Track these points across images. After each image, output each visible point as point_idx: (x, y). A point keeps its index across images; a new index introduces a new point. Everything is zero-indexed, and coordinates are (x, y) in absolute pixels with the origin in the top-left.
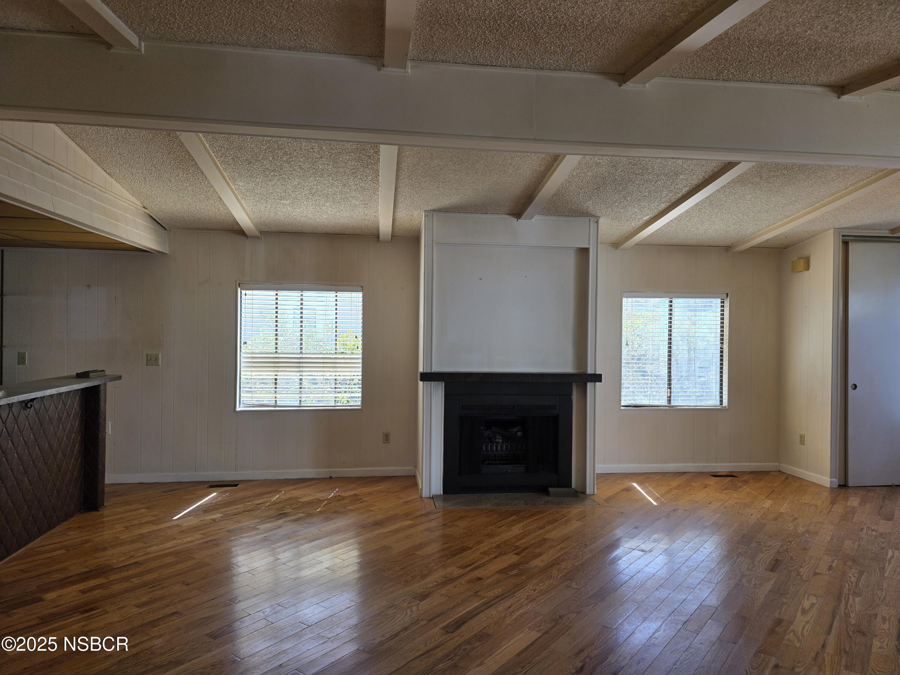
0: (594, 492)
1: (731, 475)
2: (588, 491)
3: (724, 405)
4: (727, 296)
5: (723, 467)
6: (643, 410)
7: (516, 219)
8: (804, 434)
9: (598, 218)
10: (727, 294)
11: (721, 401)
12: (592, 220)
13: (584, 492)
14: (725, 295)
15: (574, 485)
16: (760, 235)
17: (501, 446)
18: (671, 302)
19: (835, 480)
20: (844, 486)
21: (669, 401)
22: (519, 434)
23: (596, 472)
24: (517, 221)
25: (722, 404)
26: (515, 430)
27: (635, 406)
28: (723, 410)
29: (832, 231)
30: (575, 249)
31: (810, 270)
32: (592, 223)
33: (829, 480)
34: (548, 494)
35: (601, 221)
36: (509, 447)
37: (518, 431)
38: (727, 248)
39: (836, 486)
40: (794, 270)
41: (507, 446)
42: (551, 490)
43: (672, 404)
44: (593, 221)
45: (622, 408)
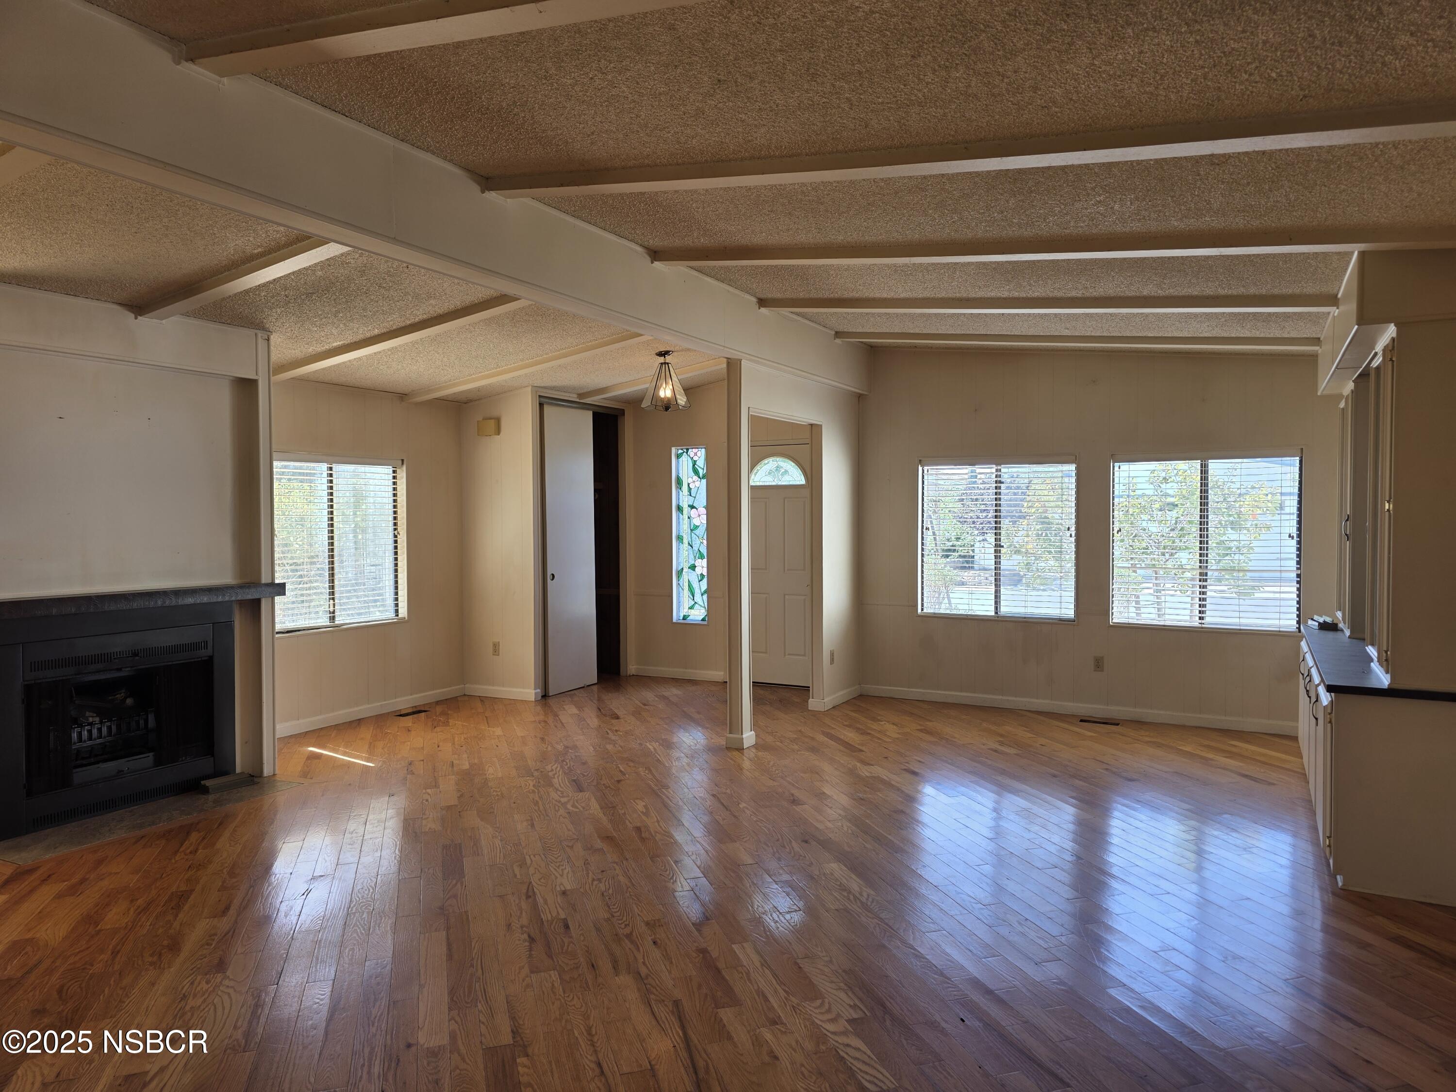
0: (274, 770)
1: (416, 712)
2: (267, 771)
3: (400, 616)
4: (403, 464)
5: (404, 702)
6: (301, 635)
7: (133, 316)
8: (498, 641)
9: (269, 333)
10: (403, 460)
11: (397, 611)
12: (260, 335)
13: (260, 775)
14: (400, 462)
15: (238, 770)
16: (455, 385)
17: (100, 730)
18: (331, 469)
19: (539, 690)
20: (545, 696)
21: (333, 619)
22: (129, 701)
23: (277, 736)
24: (136, 318)
25: (397, 616)
26: (120, 696)
27: (288, 632)
28: (402, 622)
29: (529, 389)
30: (231, 378)
31: (501, 434)
32: (260, 340)
33: (534, 692)
34: (206, 791)
35: (275, 338)
36: (114, 728)
37: (126, 698)
38: (402, 396)
39: (540, 698)
40: (481, 432)
41: (109, 728)
42: (208, 783)
43: (336, 622)
44: (262, 337)
45: (277, 636)
